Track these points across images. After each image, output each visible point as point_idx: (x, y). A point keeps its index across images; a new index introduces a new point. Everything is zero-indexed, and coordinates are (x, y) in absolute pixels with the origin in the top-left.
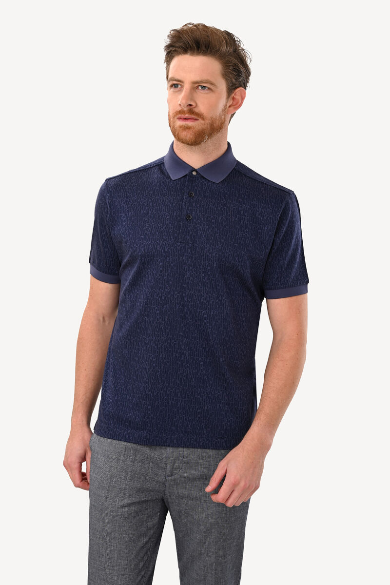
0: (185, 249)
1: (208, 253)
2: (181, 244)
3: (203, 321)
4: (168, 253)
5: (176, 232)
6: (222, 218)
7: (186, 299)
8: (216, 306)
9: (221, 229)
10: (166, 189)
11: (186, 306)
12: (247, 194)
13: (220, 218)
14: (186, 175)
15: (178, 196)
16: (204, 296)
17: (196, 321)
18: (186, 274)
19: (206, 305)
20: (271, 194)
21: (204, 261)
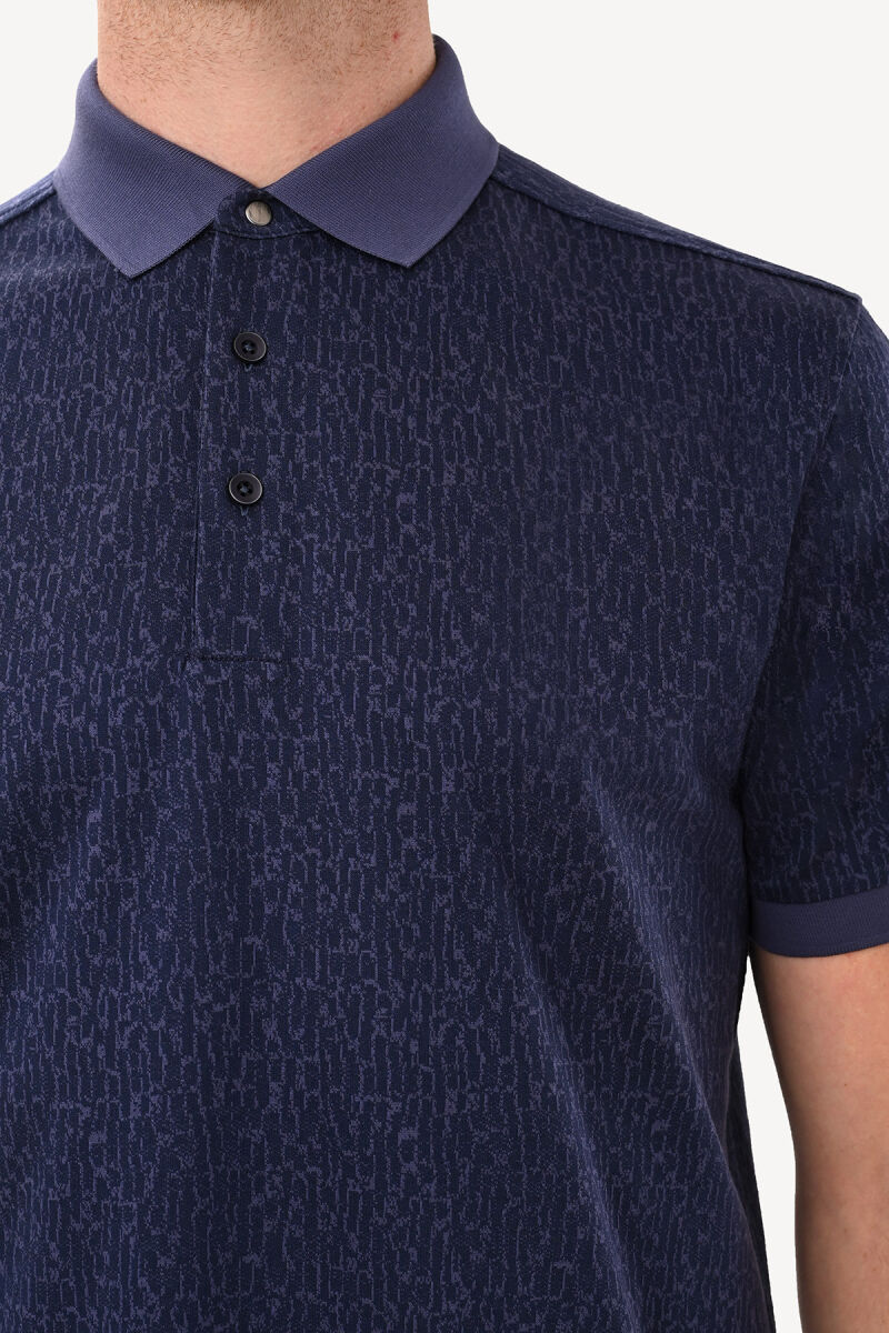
0: (240, 695)
1: (393, 712)
2: (208, 670)
3: (396, 1166)
4: (130, 737)
5: (171, 592)
6: (460, 474)
7: (271, 1030)
8: (474, 1058)
9: (464, 546)
10: (81, 340)
11: (276, 1078)
12: (592, 328)
13: (449, 479)
14: (208, 231)
15: (166, 368)
16: (385, 1002)
17: (349, 1171)
18: (259, 864)
19: (408, 1056)
20: (742, 305)
21: (366, 766)
